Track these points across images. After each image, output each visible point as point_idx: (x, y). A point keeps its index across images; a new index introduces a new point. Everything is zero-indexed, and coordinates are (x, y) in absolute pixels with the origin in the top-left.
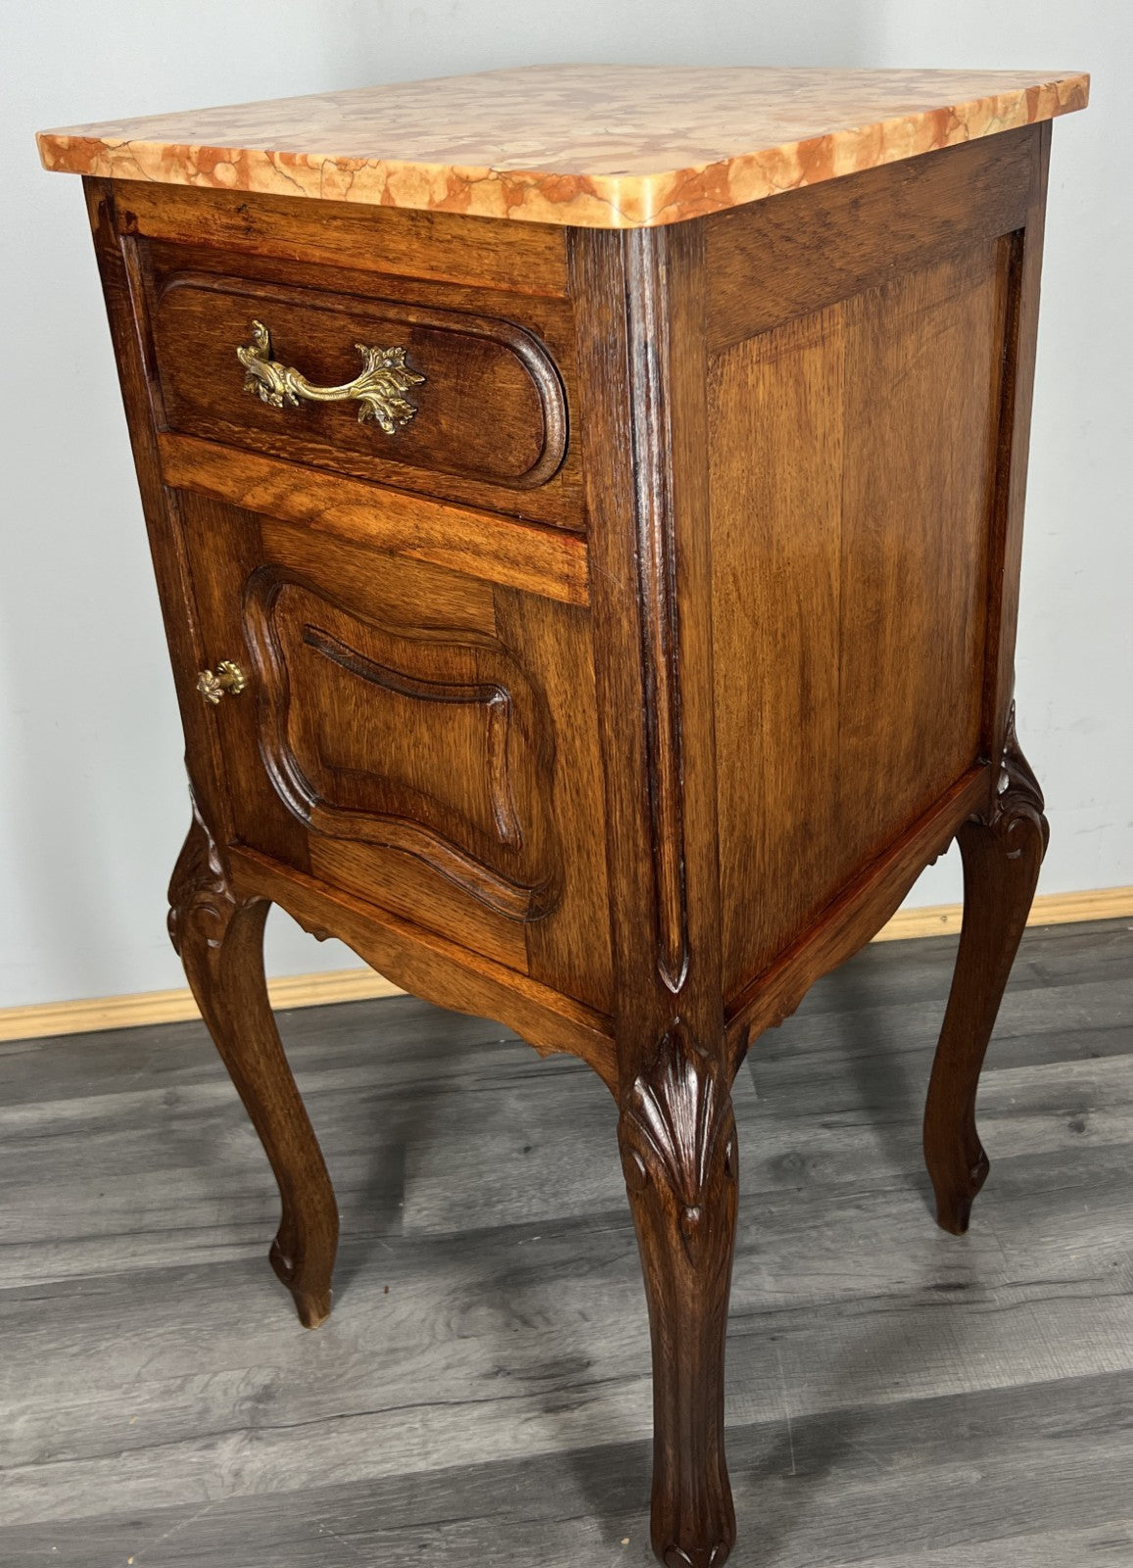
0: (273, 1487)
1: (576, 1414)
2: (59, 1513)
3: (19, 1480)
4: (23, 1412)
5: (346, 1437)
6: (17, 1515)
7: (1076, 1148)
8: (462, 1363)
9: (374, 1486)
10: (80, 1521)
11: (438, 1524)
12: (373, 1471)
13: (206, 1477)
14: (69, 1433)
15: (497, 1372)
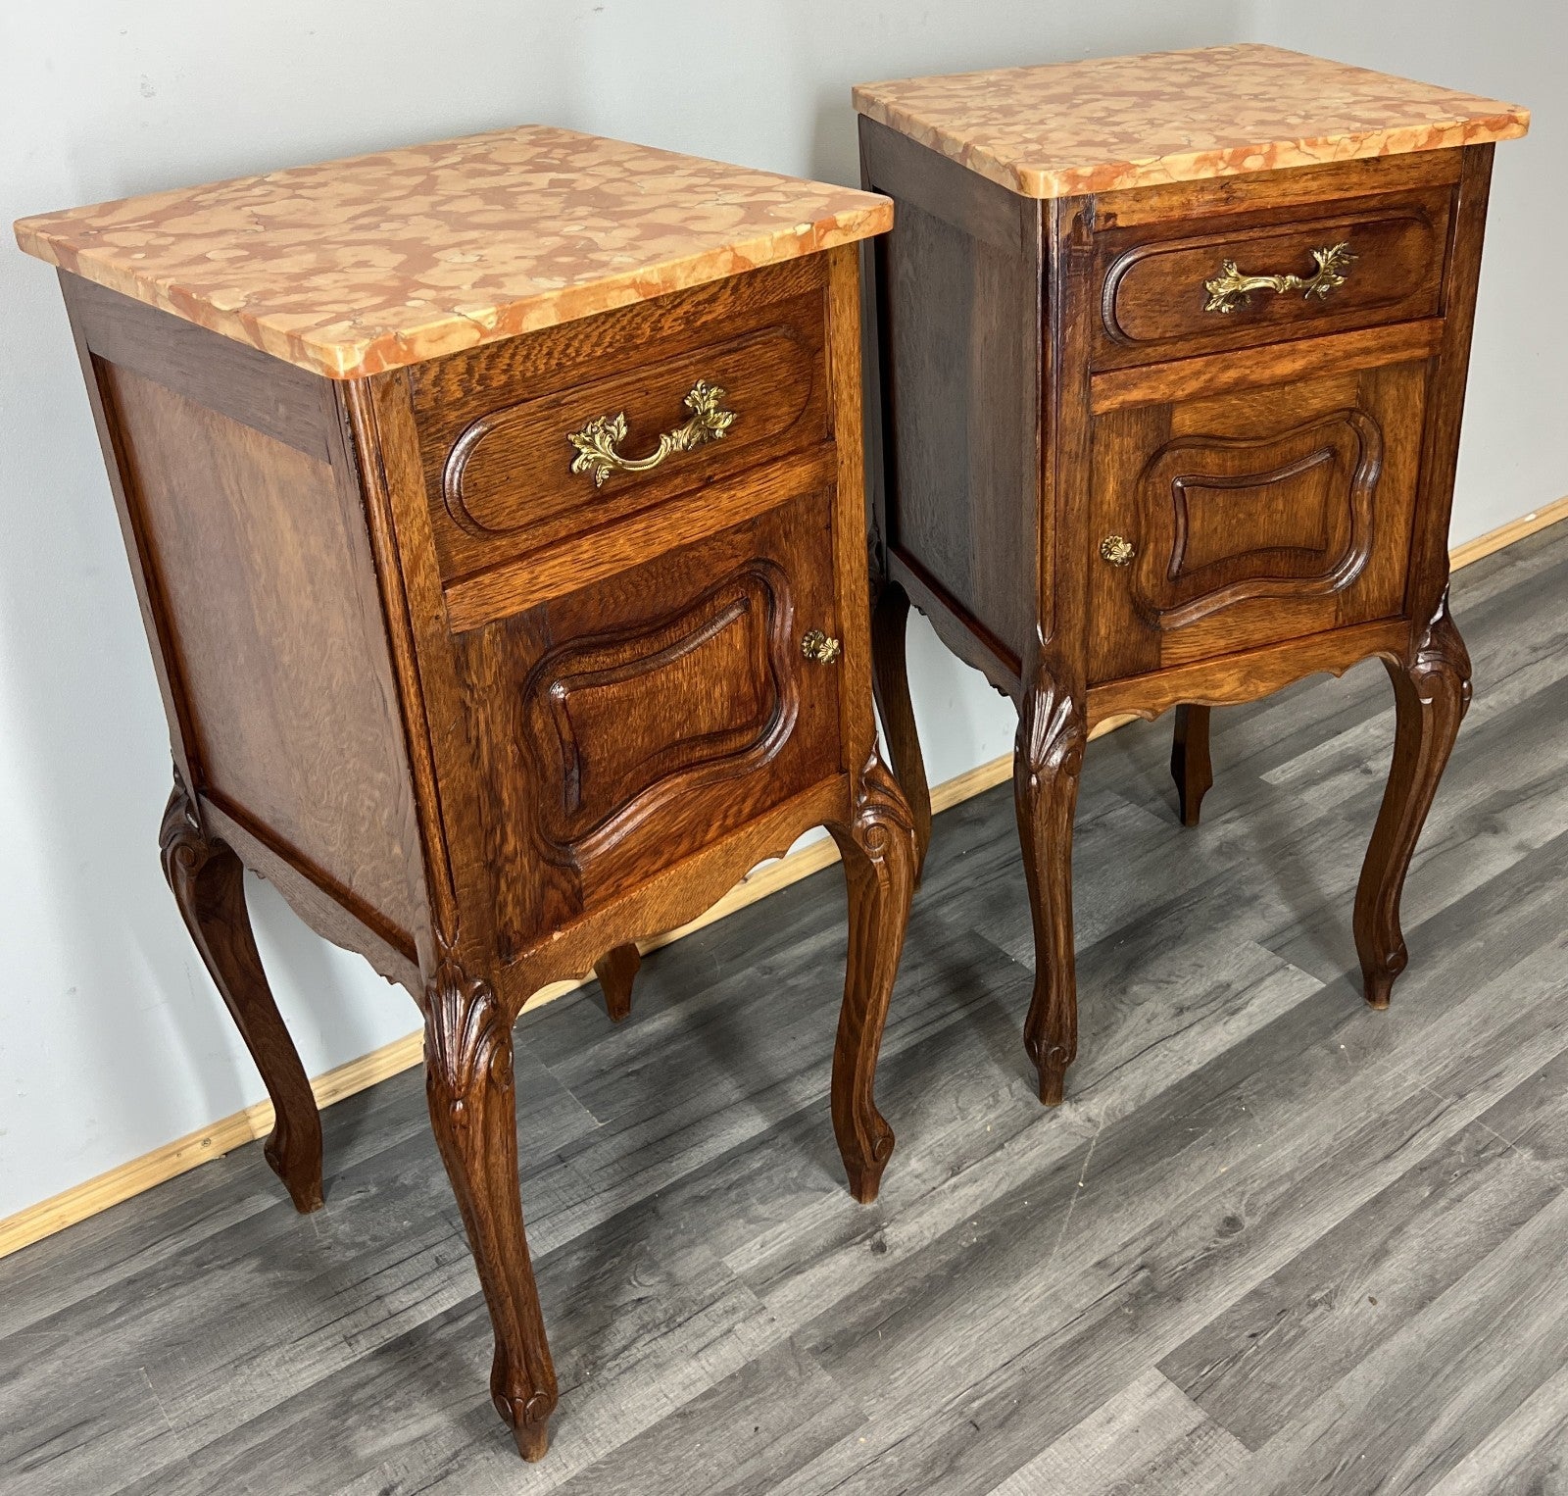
0: (1120, 1116)
1: (1249, 1009)
2: (1004, 1187)
3: (955, 1187)
5: (1132, 1076)
6: (979, 1201)
8: (1154, 1016)
9: (1178, 1087)
10: (1024, 1184)
11: (1235, 1086)
12: (1174, 1079)
13: (1072, 1130)
14: (955, 1153)
15: (1181, 1011)
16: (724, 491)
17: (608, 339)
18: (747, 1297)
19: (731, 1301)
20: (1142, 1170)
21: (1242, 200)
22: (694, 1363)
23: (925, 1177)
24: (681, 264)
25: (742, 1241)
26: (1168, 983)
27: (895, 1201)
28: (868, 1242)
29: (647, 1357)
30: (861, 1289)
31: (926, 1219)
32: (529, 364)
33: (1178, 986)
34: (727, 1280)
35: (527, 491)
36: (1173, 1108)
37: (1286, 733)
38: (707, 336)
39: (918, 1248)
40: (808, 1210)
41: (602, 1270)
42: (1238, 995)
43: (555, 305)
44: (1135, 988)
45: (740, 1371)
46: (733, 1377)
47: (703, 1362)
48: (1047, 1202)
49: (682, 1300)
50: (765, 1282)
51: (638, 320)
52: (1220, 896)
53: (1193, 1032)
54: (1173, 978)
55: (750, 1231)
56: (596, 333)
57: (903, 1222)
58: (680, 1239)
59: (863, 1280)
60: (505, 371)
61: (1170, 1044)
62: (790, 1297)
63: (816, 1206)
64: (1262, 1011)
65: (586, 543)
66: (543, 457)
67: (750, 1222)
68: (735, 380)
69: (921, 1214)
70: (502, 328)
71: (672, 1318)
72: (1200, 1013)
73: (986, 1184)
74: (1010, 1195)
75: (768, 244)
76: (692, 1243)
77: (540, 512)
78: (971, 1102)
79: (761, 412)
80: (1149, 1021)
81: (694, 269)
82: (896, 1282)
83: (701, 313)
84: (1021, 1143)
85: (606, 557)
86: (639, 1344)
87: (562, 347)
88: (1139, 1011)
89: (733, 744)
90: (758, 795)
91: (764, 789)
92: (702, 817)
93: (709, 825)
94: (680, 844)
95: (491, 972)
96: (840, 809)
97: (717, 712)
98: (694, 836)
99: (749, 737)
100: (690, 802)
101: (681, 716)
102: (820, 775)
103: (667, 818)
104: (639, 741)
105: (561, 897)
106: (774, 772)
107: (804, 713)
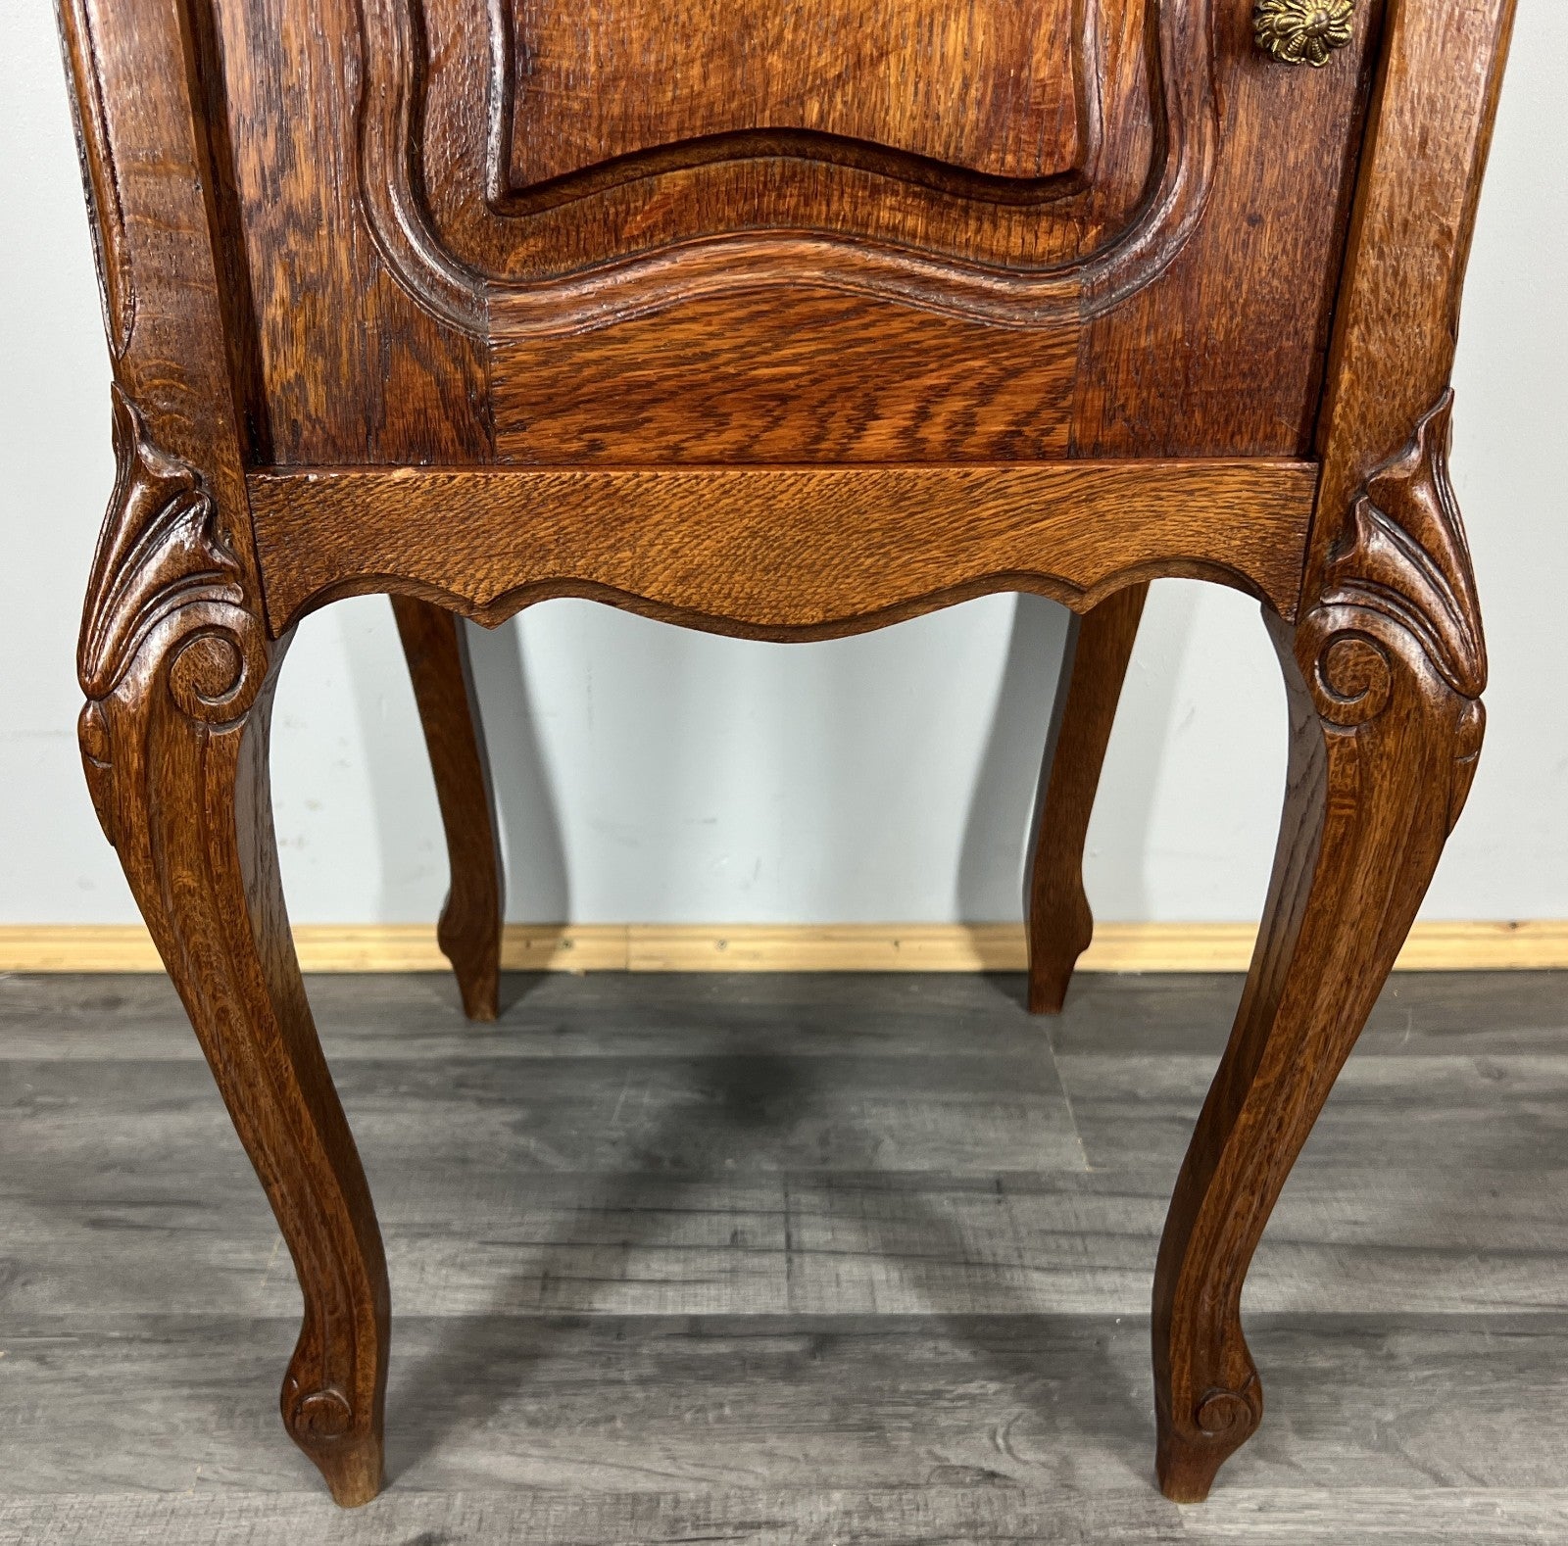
89: (998, 243)
90: (1032, 401)
91: (1056, 392)
92: (853, 379)
93: (870, 412)
94: (776, 422)
95: (215, 463)
96: (1272, 551)
97: (945, 104)
98: (822, 421)
99: (1055, 242)
100: (818, 321)
101: (825, 60)
102: (1243, 443)
103: (749, 332)
104: (696, 71)
105: (434, 393)
106: (1093, 360)
107: (1225, 227)
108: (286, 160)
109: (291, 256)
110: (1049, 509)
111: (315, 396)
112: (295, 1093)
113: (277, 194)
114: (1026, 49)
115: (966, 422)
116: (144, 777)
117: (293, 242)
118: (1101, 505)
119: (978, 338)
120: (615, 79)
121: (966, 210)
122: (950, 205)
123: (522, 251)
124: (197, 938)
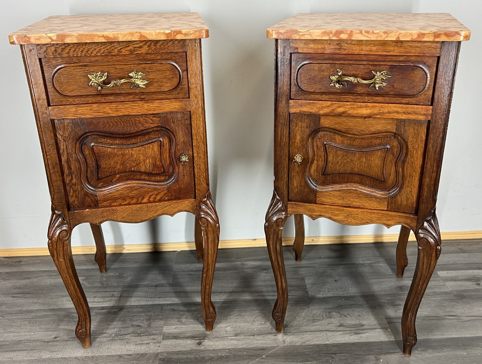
0: (293, 344)
1: (363, 335)
2: (244, 346)
3: (232, 339)
4: (228, 326)
5: (308, 336)
7: (479, 289)
8: (332, 323)
9: (318, 346)
10: (249, 348)
11: (335, 354)
12: (317, 343)
13: (277, 341)
14: (241, 331)
15: (341, 325)
16: (145, 103)
17: (102, 52)
18: (160, 338)
19: (156, 337)
20: (284, 362)
21: (345, 50)
22: (134, 346)
23: (228, 333)
24: (120, 34)
25: (172, 324)
26: (345, 316)
27: (214, 334)
28: (198, 341)
29: (127, 339)
30: (185, 351)
31: (217, 343)
32: (75, 53)
33: (348, 318)
34: (160, 332)
35: (75, 87)
36: (310, 350)
37: (461, 262)
38: (141, 58)
39: (208, 349)
40: (194, 326)
41: (139, 315)
42: (362, 330)
43: (76, 37)
44: (334, 313)
45: (141, 354)
46: (138, 354)
47: (137, 347)
48: (250, 356)
49: (147, 331)
50: (167, 337)
51: (113, 48)
52: (387, 300)
53: (338, 333)
54: (348, 316)
55: (176, 323)
56: (98, 49)
57: (211, 341)
58: (161, 317)
59: (188, 349)
60: (67, 53)
61: (328, 333)
62: (168, 343)
63: (196, 326)
64: (366, 338)
65: (95, 106)
66: (80, 79)
67: (178, 321)
68: (149, 72)
69: (216, 341)
70: (58, 40)
71: (140, 334)
72: (346, 329)
73: (240, 343)
74: (244, 349)
75: (154, 33)
76: (162, 319)
77: (79, 94)
78: (258, 320)
79: (160, 83)
80: (328, 324)
81: (125, 36)
82: (194, 354)
83: (136, 51)
84: (260, 337)
85: (102, 111)
86: (128, 335)
87: (86, 51)
88: (330, 320)
89: (157, 179)
90: (162, 195)
91: (165, 194)
92: (141, 195)
93: (143, 198)
94: (132, 200)
95: (64, 211)
96: (193, 209)
97: (148, 167)
98: (138, 199)
99: (163, 178)
100: (137, 189)
101: (134, 164)
102: (188, 197)
103: (128, 191)
104: (119, 166)
105: (91, 200)
106: (169, 191)
107: (181, 177)
108: (72, 179)
109: (73, 188)
110: (166, 207)
111: (76, 202)
112: (76, 286)
113: (71, 182)
114: (156, 162)
115: (155, 198)
116: (56, 248)
117: (73, 187)
118: (172, 206)
119: (155, 189)
120: (110, 168)
121: (152, 176)
122: (150, 176)
123: (100, 184)
124: (63, 267)
